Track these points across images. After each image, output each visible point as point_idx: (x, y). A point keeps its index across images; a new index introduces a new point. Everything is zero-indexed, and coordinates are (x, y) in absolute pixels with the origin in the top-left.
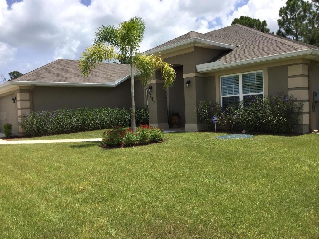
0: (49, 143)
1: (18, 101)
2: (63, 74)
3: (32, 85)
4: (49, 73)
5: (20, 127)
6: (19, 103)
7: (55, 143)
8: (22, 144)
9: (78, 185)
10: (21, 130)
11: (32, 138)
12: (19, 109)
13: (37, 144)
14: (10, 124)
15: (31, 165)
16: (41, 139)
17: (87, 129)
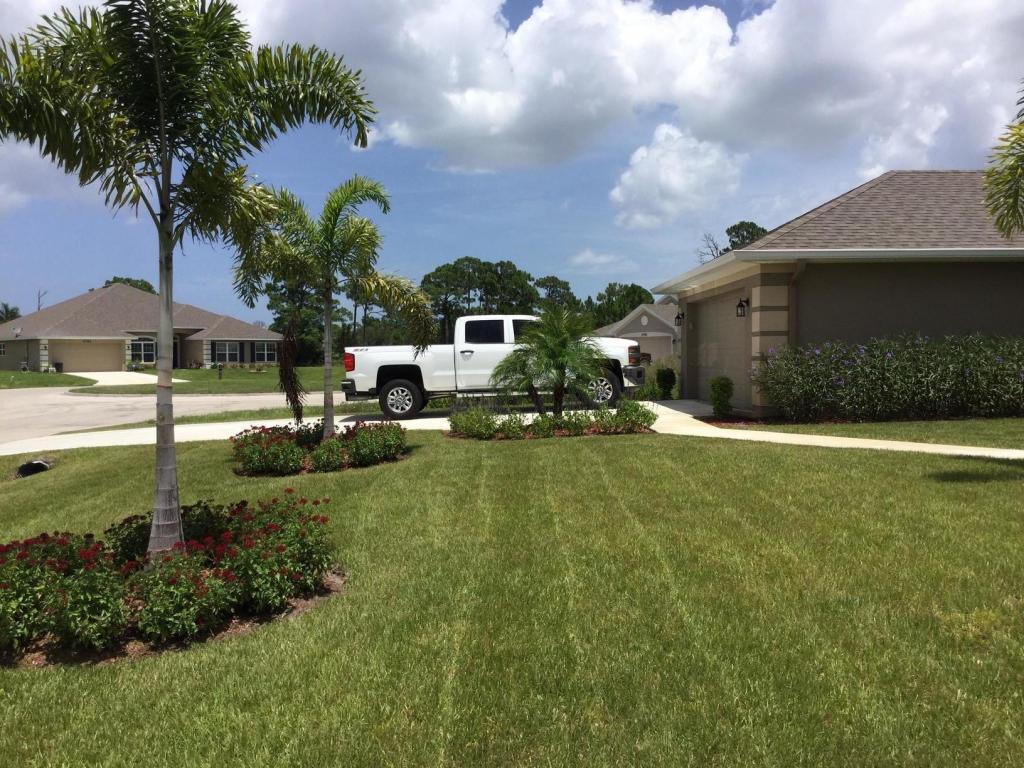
0: (846, 449)
1: (755, 310)
2: (899, 219)
3: (799, 260)
4: (855, 220)
5: (755, 389)
6: (756, 317)
7: (865, 450)
8: (760, 443)
9: (961, 616)
10: (757, 399)
11: (791, 427)
12: (755, 334)
13: (807, 446)
14: (727, 379)
15: (792, 513)
16: (819, 433)
17: (975, 412)
